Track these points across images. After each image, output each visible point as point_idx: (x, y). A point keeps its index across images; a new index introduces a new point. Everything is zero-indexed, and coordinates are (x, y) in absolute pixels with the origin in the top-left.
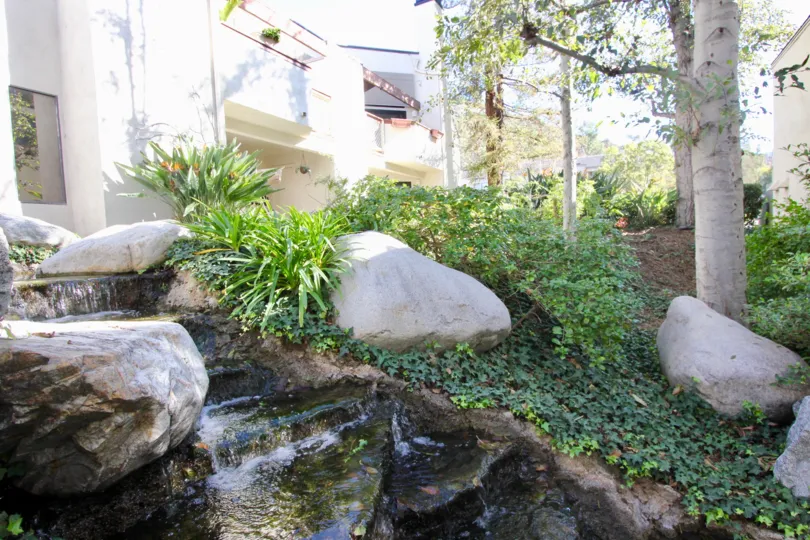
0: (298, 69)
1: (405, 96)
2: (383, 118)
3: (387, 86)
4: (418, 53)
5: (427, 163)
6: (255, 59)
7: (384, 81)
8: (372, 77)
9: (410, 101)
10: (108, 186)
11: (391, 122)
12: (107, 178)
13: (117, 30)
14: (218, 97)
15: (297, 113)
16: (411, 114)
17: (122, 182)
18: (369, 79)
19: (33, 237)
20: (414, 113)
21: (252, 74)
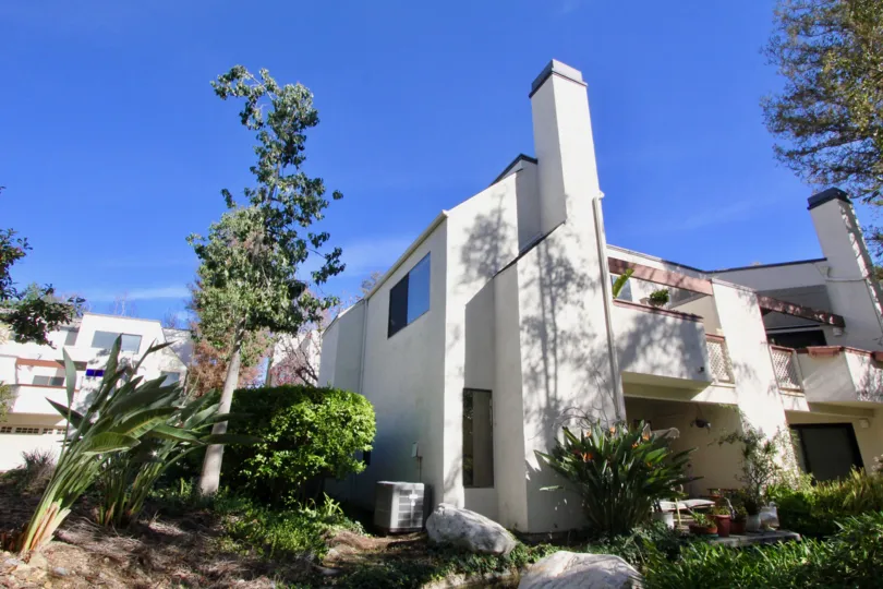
0: (689, 322)
1: (819, 314)
2: (795, 347)
3: (792, 308)
4: (825, 259)
5: (877, 399)
6: (646, 324)
7: (787, 304)
8: (770, 304)
9: (826, 317)
10: (530, 475)
11: (807, 352)
12: (529, 467)
13: (536, 332)
14: (617, 369)
15: (693, 370)
16: (832, 333)
17: (539, 468)
18: (767, 306)
19: (487, 545)
20: (836, 331)
21: (644, 340)
